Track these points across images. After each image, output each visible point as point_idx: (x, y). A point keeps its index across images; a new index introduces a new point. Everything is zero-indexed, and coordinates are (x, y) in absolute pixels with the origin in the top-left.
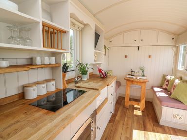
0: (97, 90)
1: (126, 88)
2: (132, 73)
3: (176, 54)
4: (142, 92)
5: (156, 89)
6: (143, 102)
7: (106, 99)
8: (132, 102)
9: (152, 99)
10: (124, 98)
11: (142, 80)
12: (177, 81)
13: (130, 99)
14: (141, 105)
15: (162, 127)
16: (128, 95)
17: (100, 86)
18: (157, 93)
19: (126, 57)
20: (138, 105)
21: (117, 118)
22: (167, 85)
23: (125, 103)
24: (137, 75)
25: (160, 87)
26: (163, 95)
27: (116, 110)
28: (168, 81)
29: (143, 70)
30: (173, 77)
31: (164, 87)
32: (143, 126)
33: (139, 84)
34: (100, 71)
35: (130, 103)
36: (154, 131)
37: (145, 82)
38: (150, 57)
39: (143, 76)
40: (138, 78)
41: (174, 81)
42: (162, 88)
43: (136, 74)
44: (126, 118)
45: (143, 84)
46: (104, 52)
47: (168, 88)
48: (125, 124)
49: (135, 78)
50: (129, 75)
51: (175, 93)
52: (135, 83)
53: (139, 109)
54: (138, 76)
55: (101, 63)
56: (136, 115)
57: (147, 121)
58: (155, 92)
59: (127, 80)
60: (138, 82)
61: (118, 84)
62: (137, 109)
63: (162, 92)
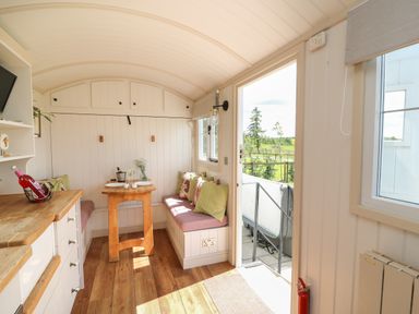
0: (20, 244)
1: (110, 213)
2: (119, 177)
3: (195, 135)
4: (146, 214)
5: (171, 202)
6: (149, 235)
7: (55, 260)
8: (127, 242)
9: (166, 223)
10: (105, 239)
11: (143, 189)
12: (201, 181)
13: (122, 238)
14: (146, 244)
15: (188, 272)
16: (115, 229)
17: (27, 228)
18: (173, 210)
19: (101, 139)
20: (139, 244)
21: (93, 297)
22: (187, 190)
23: (111, 251)
24: (132, 178)
25: (176, 196)
26: (183, 210)
27: (89, 277)
28: (188, 182)
29: (141, 167)
30: (194, 175)
31: (183, 194)
32: (154, 288)
33: (137, 198)
34: (25, 181)
35: (121, 247)
36: (176, 288)
37: (149, 192)
38: (153, 139)
39: (145, 179)
40: (135, 186)
41: (196, 181)
42: (180, 198)
43: (128, 178)
44: (116, 287)
45: (145, 198)
46: (34, 127)
47: (188, 195)
48: (115, 302)
49: (127, 186)
50: (113, 180)
51: (199, 203)
52: (130, 198)
53: (143, 252)
54: (134, 181)
55: (28, 159)
56: (138, 270)
57: (161, 273)
58: (168, 209)
59: (111, 194)
60: (134, 194)
61: (87, 207)
62: (139, 254)
63: (180, 205)
